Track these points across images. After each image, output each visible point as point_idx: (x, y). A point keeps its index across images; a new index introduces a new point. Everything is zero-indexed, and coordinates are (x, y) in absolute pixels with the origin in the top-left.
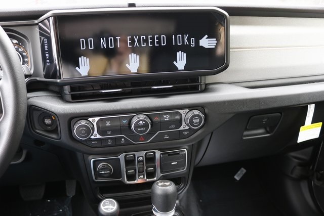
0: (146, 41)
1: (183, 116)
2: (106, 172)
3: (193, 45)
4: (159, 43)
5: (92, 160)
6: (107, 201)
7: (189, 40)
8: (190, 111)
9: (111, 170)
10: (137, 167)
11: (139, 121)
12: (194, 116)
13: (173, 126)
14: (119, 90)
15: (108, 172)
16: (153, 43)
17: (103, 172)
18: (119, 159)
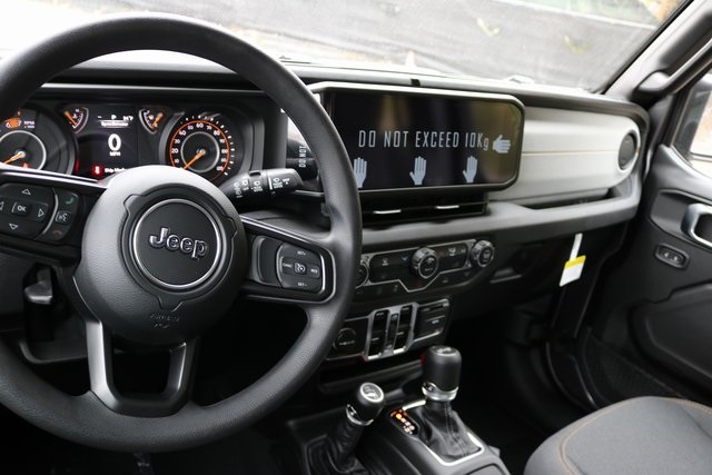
0: (436, 139)
1: (470, 247)
2: (349, 343)
3: (486, 148)
4: (451, 143)
7: (482, 141)
8: (478, 241)
9: (355, 339)
10: (387, 330)
11: (427, 258)
12: (485, 250)
13: (457, 264)
14: (398, 211)
15: (353, 342)
16: (444, 143)
17: (345, 344)
18: (367, 320)
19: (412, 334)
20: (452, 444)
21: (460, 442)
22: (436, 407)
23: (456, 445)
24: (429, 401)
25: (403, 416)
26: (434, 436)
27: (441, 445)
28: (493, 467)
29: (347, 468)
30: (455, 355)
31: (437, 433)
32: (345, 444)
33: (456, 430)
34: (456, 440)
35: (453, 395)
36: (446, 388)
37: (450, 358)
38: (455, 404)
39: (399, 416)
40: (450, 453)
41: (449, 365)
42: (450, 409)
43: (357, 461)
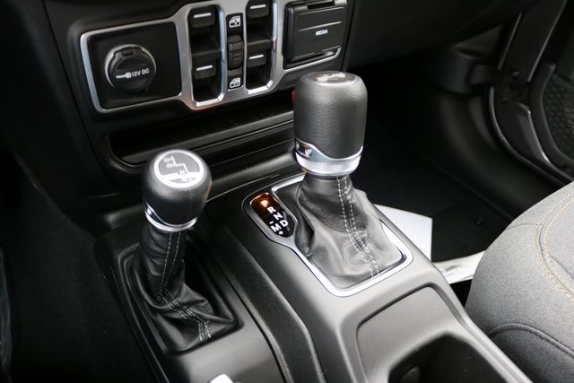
2: (136, 73)
5: (84, 38)
6: (169, 156)
9: (149, 65)
10: (223, 50)
15: (145, 71)
17: (128, 75)
18: (172, 25)
19: (278, 58)
20: (353, 253)
21: (369, 247)
22: (322, 188)
23: (360, 255)
24: (310, 177)
25: (272, 203)
26: (318, 240)
27: (331, 257)
28: (429, 289)
29: (170, 299)
30: (355, 87)
31: (323, 234)
32: (158, 262)
33: (363, 223)
34: (359, 245)
35: (353, 162)
36: (341, 152)
37: (341, 92)
38: (357, 179)
39: (265, 203)
40: (349, 272)
41: (344, 108)
42: (348, 188)
43: (185, 288)
